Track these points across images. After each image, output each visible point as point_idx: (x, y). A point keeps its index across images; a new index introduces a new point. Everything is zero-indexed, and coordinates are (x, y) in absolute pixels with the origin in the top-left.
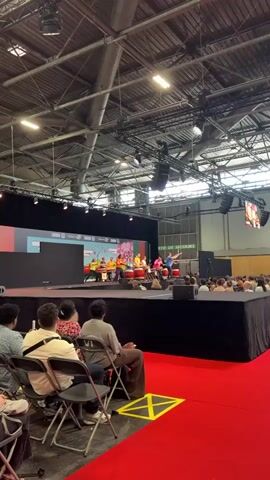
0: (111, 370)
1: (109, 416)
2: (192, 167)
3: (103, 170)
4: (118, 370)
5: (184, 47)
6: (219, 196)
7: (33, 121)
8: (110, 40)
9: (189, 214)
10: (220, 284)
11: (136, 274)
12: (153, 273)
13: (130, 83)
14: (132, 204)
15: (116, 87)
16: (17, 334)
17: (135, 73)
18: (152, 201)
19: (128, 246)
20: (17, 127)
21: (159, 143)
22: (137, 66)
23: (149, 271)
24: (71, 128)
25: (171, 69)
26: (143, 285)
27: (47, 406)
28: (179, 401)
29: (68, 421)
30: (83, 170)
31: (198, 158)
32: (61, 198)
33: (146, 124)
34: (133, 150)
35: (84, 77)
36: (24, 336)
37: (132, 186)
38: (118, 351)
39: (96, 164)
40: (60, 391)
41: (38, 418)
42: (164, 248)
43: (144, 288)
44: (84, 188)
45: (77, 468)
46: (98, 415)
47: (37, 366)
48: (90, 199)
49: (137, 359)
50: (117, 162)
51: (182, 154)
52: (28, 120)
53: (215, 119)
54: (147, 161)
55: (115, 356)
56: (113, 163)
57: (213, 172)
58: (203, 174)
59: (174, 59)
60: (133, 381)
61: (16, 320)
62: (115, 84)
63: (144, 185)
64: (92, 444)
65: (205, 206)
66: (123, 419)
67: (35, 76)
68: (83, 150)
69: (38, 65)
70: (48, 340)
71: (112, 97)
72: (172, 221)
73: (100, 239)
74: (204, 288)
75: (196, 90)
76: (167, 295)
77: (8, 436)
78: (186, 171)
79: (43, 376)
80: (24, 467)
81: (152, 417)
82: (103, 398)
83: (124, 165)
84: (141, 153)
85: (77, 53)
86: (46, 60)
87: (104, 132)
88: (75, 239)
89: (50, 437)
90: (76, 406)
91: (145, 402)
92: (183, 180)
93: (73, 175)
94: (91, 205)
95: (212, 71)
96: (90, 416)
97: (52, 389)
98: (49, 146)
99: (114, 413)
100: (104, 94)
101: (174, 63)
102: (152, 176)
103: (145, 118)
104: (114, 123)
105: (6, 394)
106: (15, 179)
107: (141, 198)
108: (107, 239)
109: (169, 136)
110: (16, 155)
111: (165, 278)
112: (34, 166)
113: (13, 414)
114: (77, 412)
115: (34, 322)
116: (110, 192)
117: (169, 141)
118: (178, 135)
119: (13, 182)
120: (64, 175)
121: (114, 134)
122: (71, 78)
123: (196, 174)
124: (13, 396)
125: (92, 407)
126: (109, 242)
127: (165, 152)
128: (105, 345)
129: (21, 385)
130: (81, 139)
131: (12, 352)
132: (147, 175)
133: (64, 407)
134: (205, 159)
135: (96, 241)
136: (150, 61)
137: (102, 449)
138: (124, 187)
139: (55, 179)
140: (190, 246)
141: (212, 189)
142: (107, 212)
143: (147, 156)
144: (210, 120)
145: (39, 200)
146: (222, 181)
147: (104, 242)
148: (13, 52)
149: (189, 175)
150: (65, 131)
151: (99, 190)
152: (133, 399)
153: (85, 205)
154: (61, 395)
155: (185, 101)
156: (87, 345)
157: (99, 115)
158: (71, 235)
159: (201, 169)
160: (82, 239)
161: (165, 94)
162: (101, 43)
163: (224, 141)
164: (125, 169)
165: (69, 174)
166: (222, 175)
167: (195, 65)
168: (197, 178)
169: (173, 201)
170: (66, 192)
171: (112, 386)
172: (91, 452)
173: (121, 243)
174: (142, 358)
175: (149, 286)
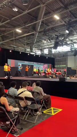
0: (41, 100)
1: (41, 113)
2: (66, 42)
3: (39, 44)
4: (43, 100)
5: (64, 6)
6: (73, 51)
7: (20, 30)
8: (42, 5)
9: (64, 56)
10: (73, 77)
11: (49, 74)
12: (53, 73)
13: (47, 18)
14: (47, 53)
15: (43, 19)
16: (16, 90)
17: (49, 15)
18: (53, 52)
19: (46, 65)
20: (15, 32)
21: (56, 35)
22: (49, 13)
23: (52, 73)
24: (30, 32)
25: (60, 13)
26: (51, 77)
27: (24, 110)
28: (61, 110)
29: (30, 114)
30: (33, 44)
31: (67, 40)
32: (27, 52)
33: (52, 30)
34: (48, 38)
35: (34, 16)
36: (18, 90)
37: (47, 48)
38: (43, 95)
39: (37, 42)
40: (28, 106)
41: (22, 113)
42: (57, 66)
43: (50, 78)
44: (34, 49)
45: (33, 127)
46: (38, 113)
47: (21, 99)
48: (35, 52)
49: (49, 98)
50: (43, 41)
51: (63, 38)
52: (18, 30)
53: (73, 28)
54: (52, 41)
55: (43, 97)
56: (42, 42)
57: (72, 44)
58: (69, 44)
59: (61, 10)
60: (47, 103)
61: (16, 86)
62: (43, 18)
63: (51, 48)
64: (36, 121)
65: (69, 54)
66: (45, 114)
67: (20, 17)
68: (33, 38)
69: (21, 13)
70: (24, 91)
71: (42, 22)
72: (59, 58)
73: (38, 63)
74: (68, 78)
75: (67, 20)
76: (57, 80)
77: (14, 118)
78: (64, 43)
79: (23, 101)
80: (18, 126)
81: (53, 114)
82: (40, 108)
83: (45, 42)
84: (50, 39)
85: (32, 9)
86: (23, 12)
87: (40, 32)
88: (31, 63)
89: (25, 118)
90: (32, 110)
91: (51, 110)
92: (63, 46)
93: (31, 45)
94: (36, 54)
95: (72, 14)
96: (36, 113)
97: (25, 105)
98: (24, 37)
99: (42, 113)
100: (40, 21)
101: (61, 12)
102: (53, 45)
103: (52, 28)
104: (43, 30)
105: (13, 106)
106: (15, 46)
107: (50, 51)
108: (40, 63)
109: (59, 33)
110: (15, 39)
111: (57, 75)
112: (20, 43)
113: (15, 112)
114: (32, 112)
115: (20, 86)
116: (41, 50)
117: (58, 35)
118: (61, 33)
119: (14, 47)
120: (28, 45)
121: (43, 33)
122: (30, 17)
123: (66, 44)
124: (15, 107)
125: (36, 111)
126: (41, 64)
127: (58, 38)
128: (40, 93)
129: (17, 104)
130: (33, 35)
131: (15, 95)
132: (52, 45)
133: (29, 110)
134: (69, 40)
135: (37, 64)
136: (54, 11)
137: (39, 122)
138: (45, 48)
139: (26, 46)
140: (64, 66)
141: (71, 49)
142: (40, 56)
143: (52, 39)
144: (71, 28)
145: (21, 52)
146: (74, 46)
147: (39, 64)
148: (14, 10)
149: (64, 45)
150: (29, 33)
151: (38, 49)
152: (48, 109)
153: (34, 54)
154: (28, 107)
155: (64, 23)
156: (35, 93)
157: (38, 28)
158: (30, 62)
159: (68, 43)
160: (33, 63)
161: (58, 21)
162: (39, 6)
163: (75, 34)
164: (46, 43)
165: (30, 45)
166: (74, 45)
167: (67, 12)
168: (67, 45)
169: (59, 52)
170: (29, 50)
171: (42, 105)
172: (36, 123)
173: (44, 64)
174: (50, 97)
175: (52, 77)
